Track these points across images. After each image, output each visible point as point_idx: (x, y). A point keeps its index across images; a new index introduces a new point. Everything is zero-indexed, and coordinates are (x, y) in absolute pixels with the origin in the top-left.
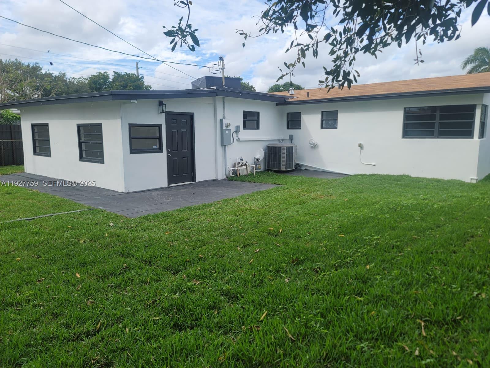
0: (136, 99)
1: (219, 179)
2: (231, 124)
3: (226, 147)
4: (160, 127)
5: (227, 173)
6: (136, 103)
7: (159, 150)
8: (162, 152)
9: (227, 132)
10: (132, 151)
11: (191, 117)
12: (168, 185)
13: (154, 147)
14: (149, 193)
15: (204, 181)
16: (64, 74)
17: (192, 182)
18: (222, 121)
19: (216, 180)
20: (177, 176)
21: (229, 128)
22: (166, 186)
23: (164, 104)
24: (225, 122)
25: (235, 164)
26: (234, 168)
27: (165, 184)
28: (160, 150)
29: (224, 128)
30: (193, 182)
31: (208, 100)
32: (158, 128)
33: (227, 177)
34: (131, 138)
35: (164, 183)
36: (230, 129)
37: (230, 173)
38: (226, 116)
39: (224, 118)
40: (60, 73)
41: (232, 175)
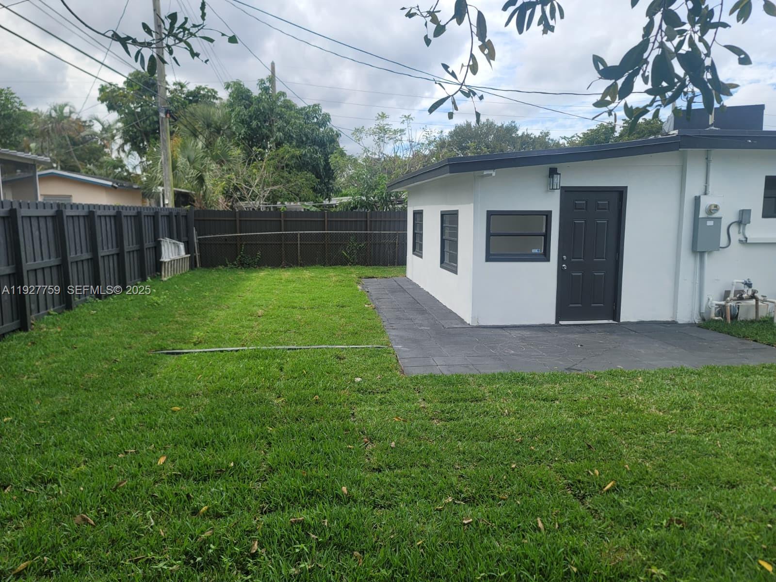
0: (493, 168)
1: (680, 322)
2: (720, 206)
3: (706, 255)
4: (548, 215)
5: (703, 310)
6: (494, 174)
7: (543, 257)
8: (548, 260)
9: (710, 223)
10: (490, 258)
11: (620, 194)
12: (557, 321)
13: (535, 251)
14: (505, 333)
15: (641, 323)
16: (548, 133)
17: (611, 321)
18: (697, 200)
19: (674, 323)
20: (579, 307)
21: (716, 215)
22: (553, 322)
23: (558, 174)
24: (705, 202)
25: (727, 293)
26: (723, 303)
27: (551, 319)
28: (545, 256)
29: (702, 214)
30: (614, 320)
31: (668, 160)
32: (545, 217)
33: (704, 320)
34: (489, 235)
35: (549, 316)
36: (721, 218)
37: (710, 312)
38: (710, 189)
39: (705, 194)
40: (541, 133)
41: (716, 316)
